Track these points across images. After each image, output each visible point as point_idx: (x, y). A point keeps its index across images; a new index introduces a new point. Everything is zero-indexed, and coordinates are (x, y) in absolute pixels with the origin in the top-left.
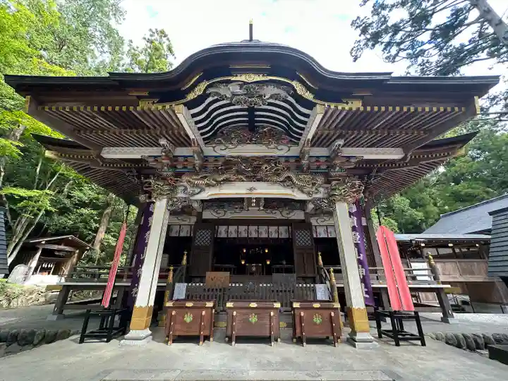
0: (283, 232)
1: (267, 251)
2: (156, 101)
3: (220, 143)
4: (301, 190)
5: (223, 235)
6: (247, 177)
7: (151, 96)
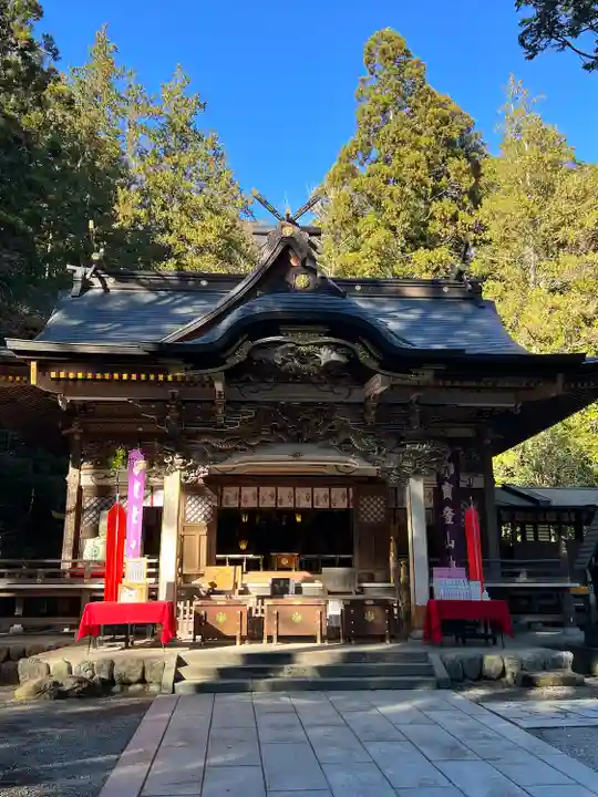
0: (339, 499)
1: (299, 519)
2: (189, 366)
3: (248, 380)
4: (365, 456)
5: (234, 504)
6: (288, 435)
7: (186, 362)
